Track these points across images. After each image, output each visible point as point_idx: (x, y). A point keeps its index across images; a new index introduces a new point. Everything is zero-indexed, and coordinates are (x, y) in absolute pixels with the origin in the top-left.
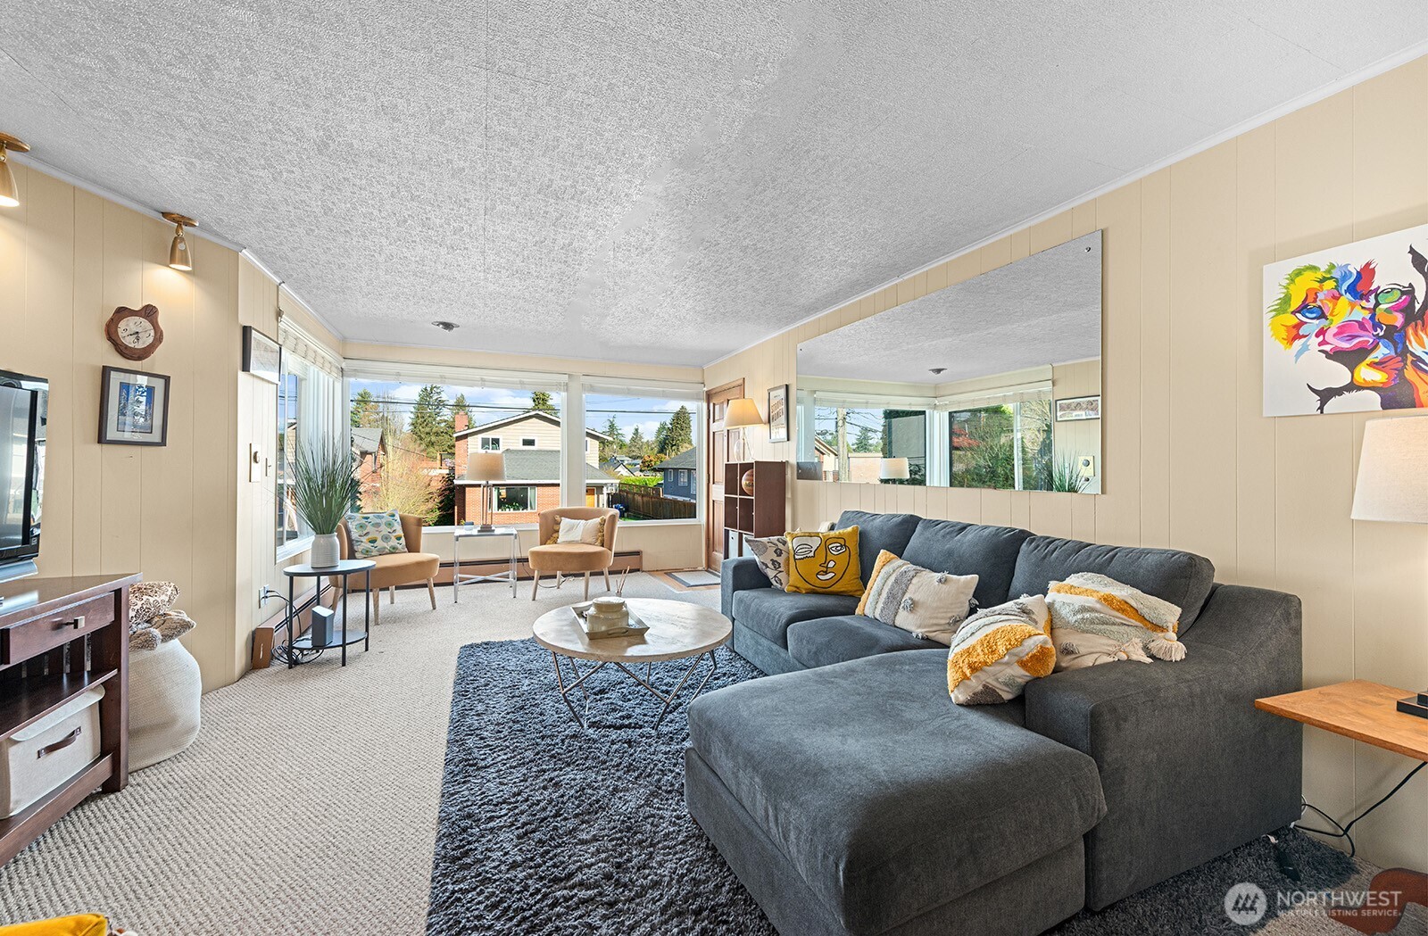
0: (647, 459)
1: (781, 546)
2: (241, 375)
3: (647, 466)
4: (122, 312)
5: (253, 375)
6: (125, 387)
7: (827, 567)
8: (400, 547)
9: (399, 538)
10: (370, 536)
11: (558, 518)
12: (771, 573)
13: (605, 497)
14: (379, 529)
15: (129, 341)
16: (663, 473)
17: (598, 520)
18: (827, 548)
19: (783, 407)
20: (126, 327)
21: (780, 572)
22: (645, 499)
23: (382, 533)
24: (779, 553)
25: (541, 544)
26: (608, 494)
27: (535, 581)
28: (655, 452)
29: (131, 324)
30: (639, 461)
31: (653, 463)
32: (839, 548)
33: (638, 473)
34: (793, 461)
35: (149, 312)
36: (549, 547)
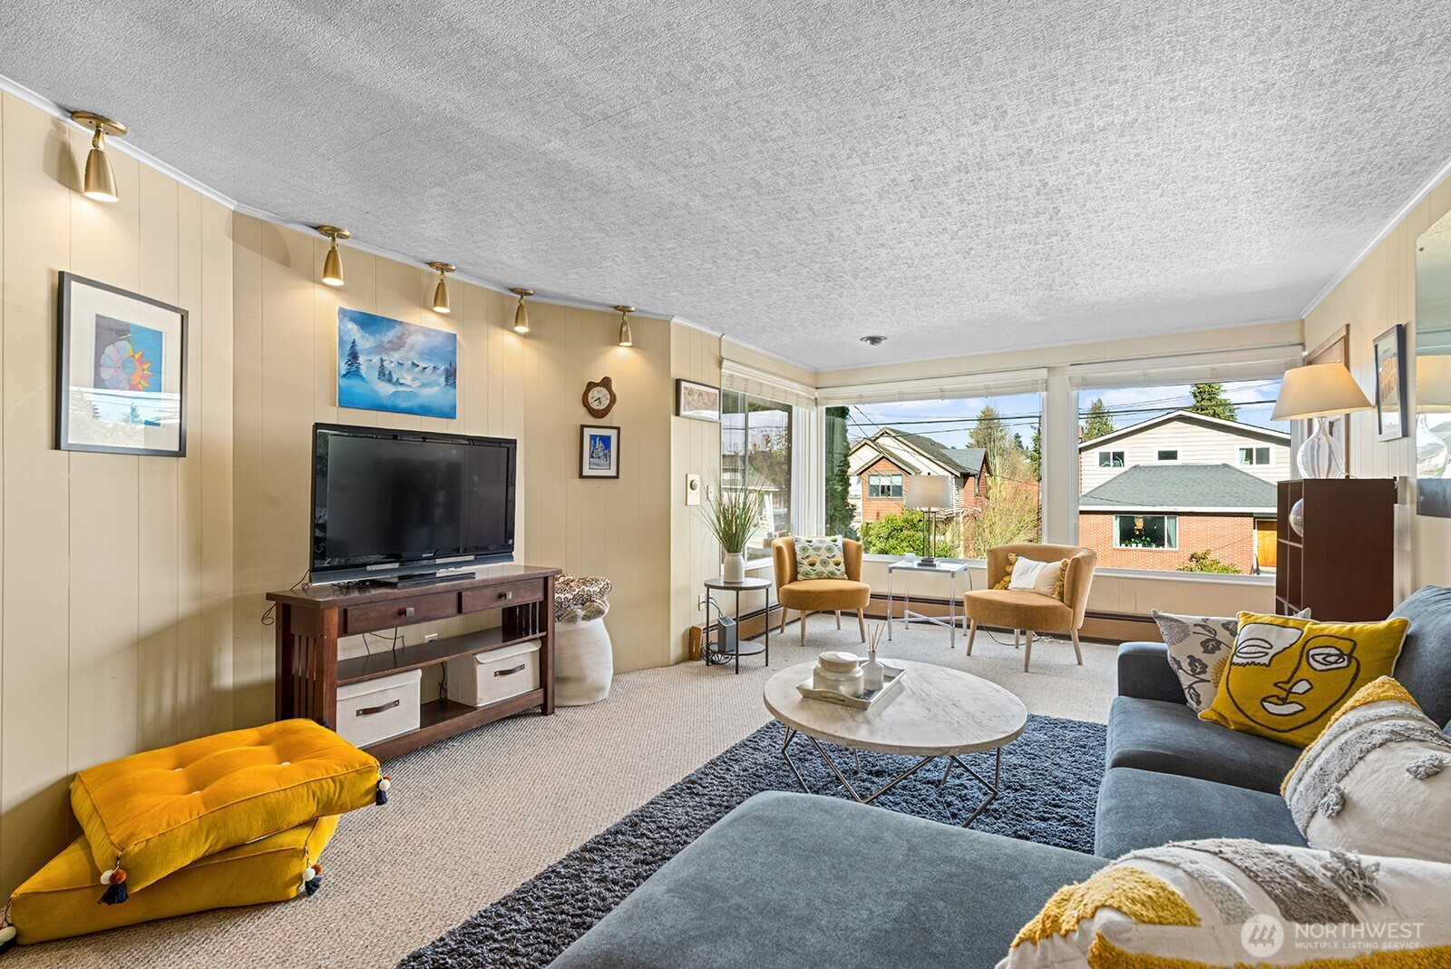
2: (673, 418)
4: (591, 385)
5: (684, 417)
6: (593, 437)
7: (1289, 692)
8: (838, 573)
9: (837, 564)
10: (810, 559)
11: (1012, 557)
12: (1186, 680)
14: (819, 553)
15: (595, 405)
17: (1059, 564)
18: (1302, 652)
19: (1396, 370)
20: (596, 393)
21: (1202, 680)
23: (821, 558)
24: (1211, 646)
25: (988, 589)
27: (971, 632)
29: (596, 394)
32: (1332, 659)
35: (606, 383)
36: (997, 595)
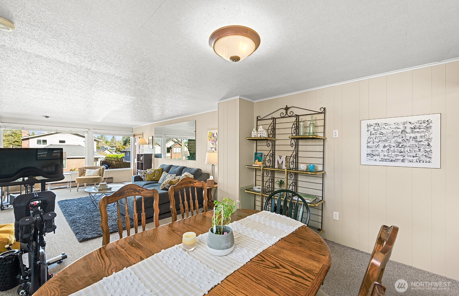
0: (118, 147)
1: (146, 172)
3: (118, 150)
7: (155, 176)
11: (85, 169)
12: (143, 178)
13: (99, 162)
16: (125, 153)
17: (99, 169)
18: (155, 172)
19: (152, 141)
21: (145, 177)
22: (117, 162)
24: (145, 173)
25: (79, 176)
26: (101, 161)
27: (77, 188)
28: (122, 145)
30: (115, 148)
31: (121, 149)
32: (157, 172)
33: (114, 153)
34: (154, 154)
36: (82, 177)
